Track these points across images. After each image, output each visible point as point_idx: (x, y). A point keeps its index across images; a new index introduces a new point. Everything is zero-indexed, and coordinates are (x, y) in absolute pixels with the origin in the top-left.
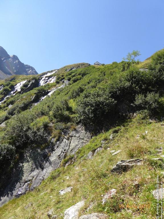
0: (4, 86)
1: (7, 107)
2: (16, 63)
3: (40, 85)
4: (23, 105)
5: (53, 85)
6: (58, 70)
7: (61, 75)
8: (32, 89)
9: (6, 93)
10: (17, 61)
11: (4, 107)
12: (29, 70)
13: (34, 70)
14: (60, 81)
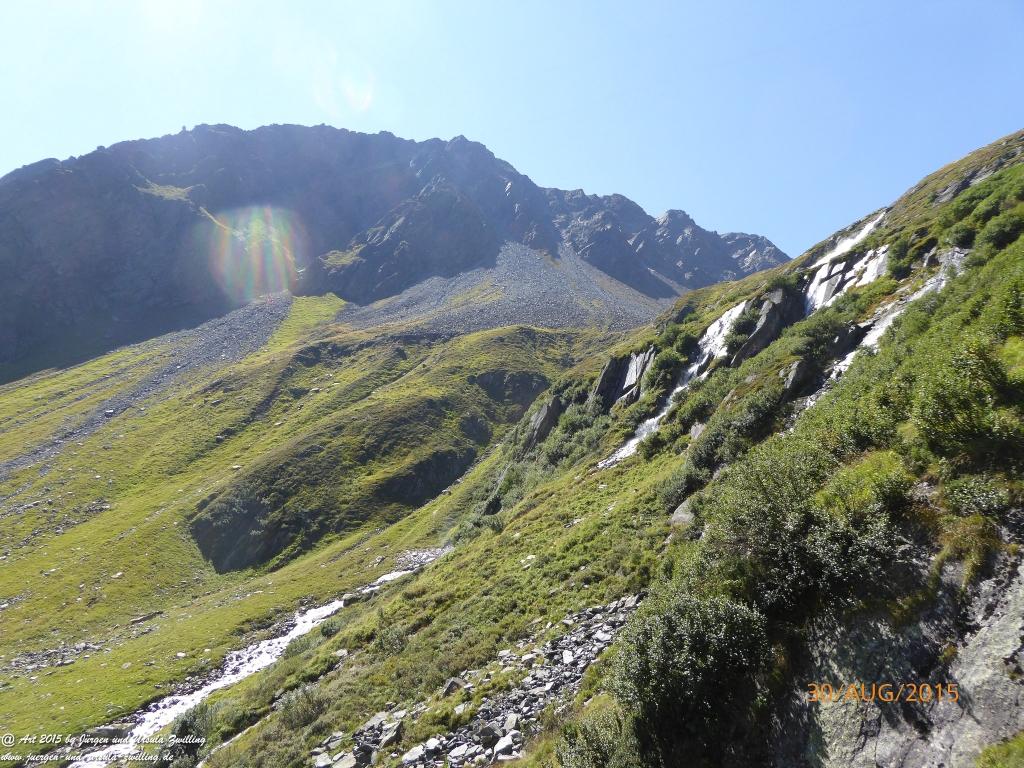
0: (657, 351)
1: (686, 437)
2: (685, 239)
3: (813, 309)
4: (751, 417)
5: (877, 290)
6: (888, 210)
7: (912, 228)
8: (777, 335)
9: (669, 377)
10: (687, 232)
11: (674, 437)
12: (746, 254)
13: (767, 249)
14: (911, 262)
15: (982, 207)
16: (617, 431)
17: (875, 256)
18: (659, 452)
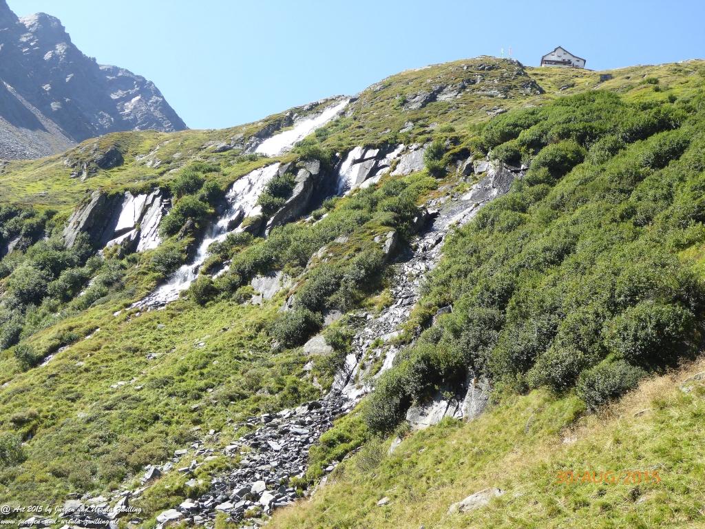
5: (419, 183)
6: (352, 100)
7: (444, 134)
9: (196, 226)
10: (60, 49)
11: (233, 288)
12: (128, 98)
13: (154, 99)
14: (446, 165)
15: (526, 135)
16: (145, 274)
17: (406, 150)
18: (213, 299)
